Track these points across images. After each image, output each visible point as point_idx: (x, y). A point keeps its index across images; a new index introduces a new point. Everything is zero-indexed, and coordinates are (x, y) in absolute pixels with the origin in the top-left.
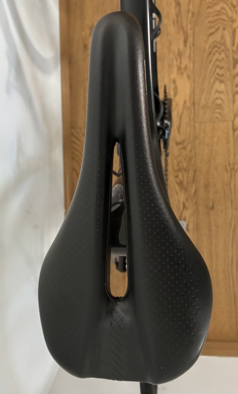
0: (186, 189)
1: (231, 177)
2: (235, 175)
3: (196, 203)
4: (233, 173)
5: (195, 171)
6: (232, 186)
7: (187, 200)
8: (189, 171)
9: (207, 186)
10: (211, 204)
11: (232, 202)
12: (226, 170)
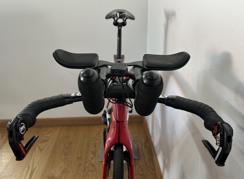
0: (91, 164)
1: (66, 169)
2: (64, 169)
3: (86, 159)
4: (65, 170)
5: (85, 170)
6: (66, 166)
7: (91, 160)
8: (88, 170)
9: (80, 165)
10: (79, 160)
11: (68, 161)
12: (68, 171)
